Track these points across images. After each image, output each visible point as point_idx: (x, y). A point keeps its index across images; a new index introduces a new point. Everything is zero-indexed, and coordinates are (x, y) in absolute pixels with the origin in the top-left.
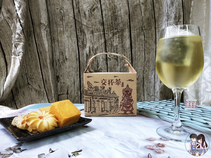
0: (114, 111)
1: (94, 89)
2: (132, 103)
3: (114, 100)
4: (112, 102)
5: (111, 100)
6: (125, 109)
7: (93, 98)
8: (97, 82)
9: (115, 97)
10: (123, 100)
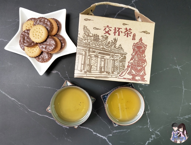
0: (118, 73)
1: (92, 38)
2: (144, 65)
3: (120, 58)
4: (117, 60)
5: (115, 57)
6: (134, 73)
7: (89, 51)
8: (97, 29)
9: (120, 54)
10: (131, 59)
